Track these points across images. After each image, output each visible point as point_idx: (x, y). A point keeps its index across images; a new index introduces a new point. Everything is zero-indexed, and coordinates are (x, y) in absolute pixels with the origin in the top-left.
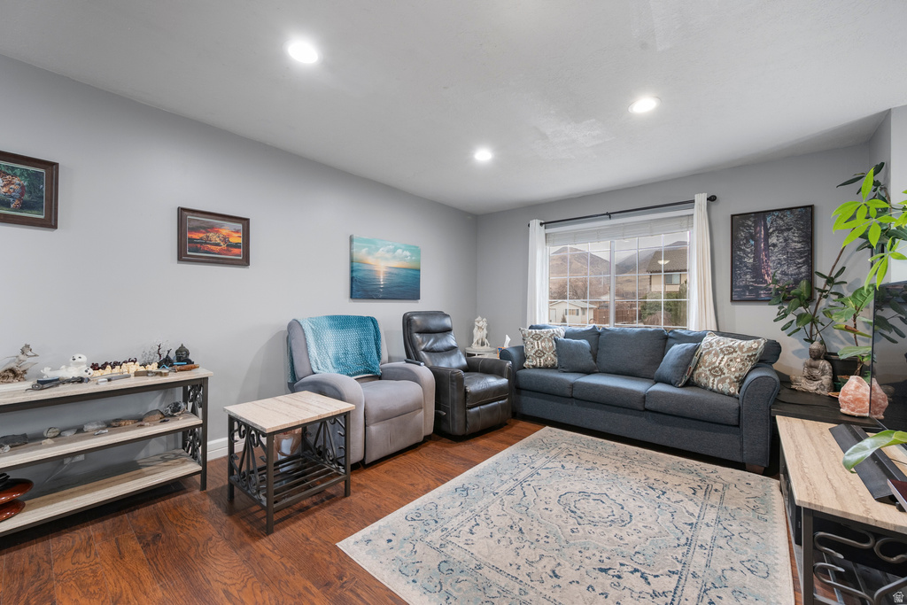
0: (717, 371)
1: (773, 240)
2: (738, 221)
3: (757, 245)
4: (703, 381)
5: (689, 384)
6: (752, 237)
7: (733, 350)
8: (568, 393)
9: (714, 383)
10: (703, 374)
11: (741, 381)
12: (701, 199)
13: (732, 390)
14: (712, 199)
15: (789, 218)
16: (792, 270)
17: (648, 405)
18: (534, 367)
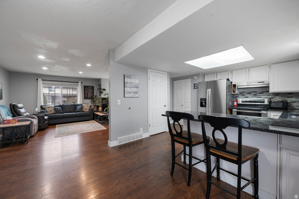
0: (86, 109)
1: (89, 90)
2: (85, 87)
3: (87, 91)
4: (84, 111)
5: (82, 112)
6: (87, 89)
7: (87, 106)
8: (62, 117)
9: (86, 111)
10: (84, 110)
11: (89, 110)
12: (80, 82)
13: (88, 111)
14: (81, 83)
15: (91, 87)
16: (92, 95)
17: (78, 115)
18: (50, 114)
